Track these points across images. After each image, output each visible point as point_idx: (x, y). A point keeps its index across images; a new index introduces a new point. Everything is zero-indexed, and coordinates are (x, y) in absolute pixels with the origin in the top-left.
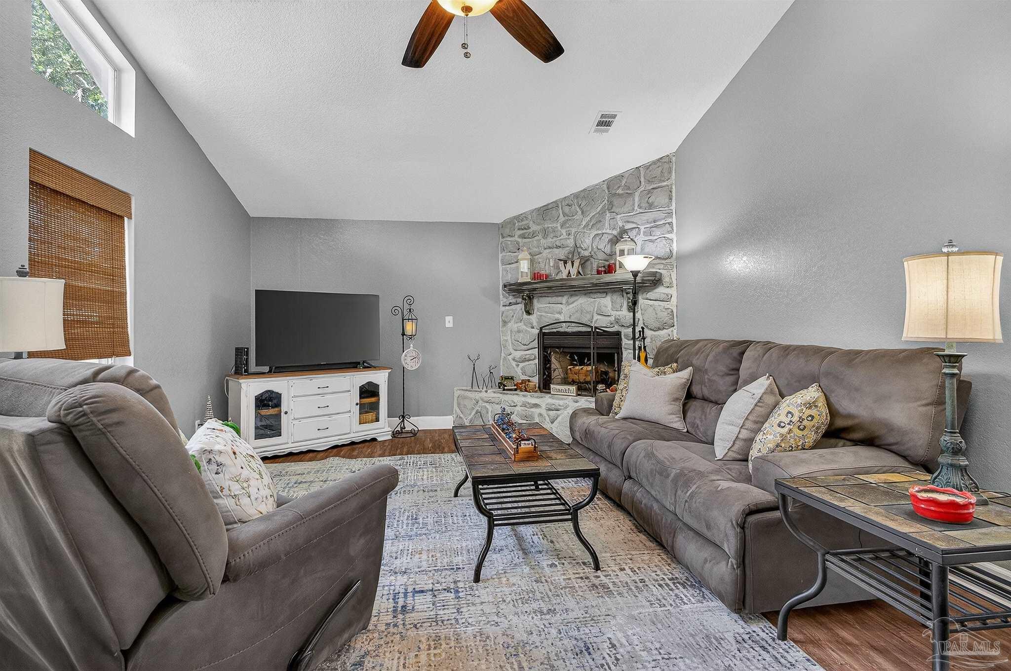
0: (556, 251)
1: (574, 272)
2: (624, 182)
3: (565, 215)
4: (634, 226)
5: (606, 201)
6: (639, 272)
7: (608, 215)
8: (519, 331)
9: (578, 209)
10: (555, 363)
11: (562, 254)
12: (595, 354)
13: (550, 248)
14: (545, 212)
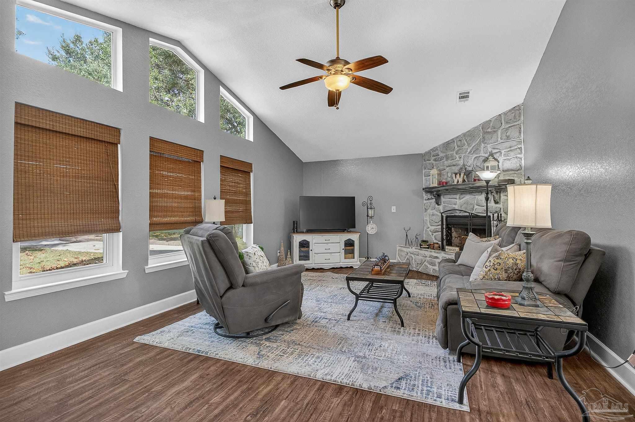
0: (453, 168)
1: (461, 180)
2: (491, 125)
3: (458, 146)
4: (498, 151)
5: (481, 137)
6: (490, 181)
7: (483, 145)
8: (433, 215)
9: (465, 142)
10: (454, 234)
11: (456, 169)
12: (471, 229)
13: (450, 166)
14: (447, 145)
